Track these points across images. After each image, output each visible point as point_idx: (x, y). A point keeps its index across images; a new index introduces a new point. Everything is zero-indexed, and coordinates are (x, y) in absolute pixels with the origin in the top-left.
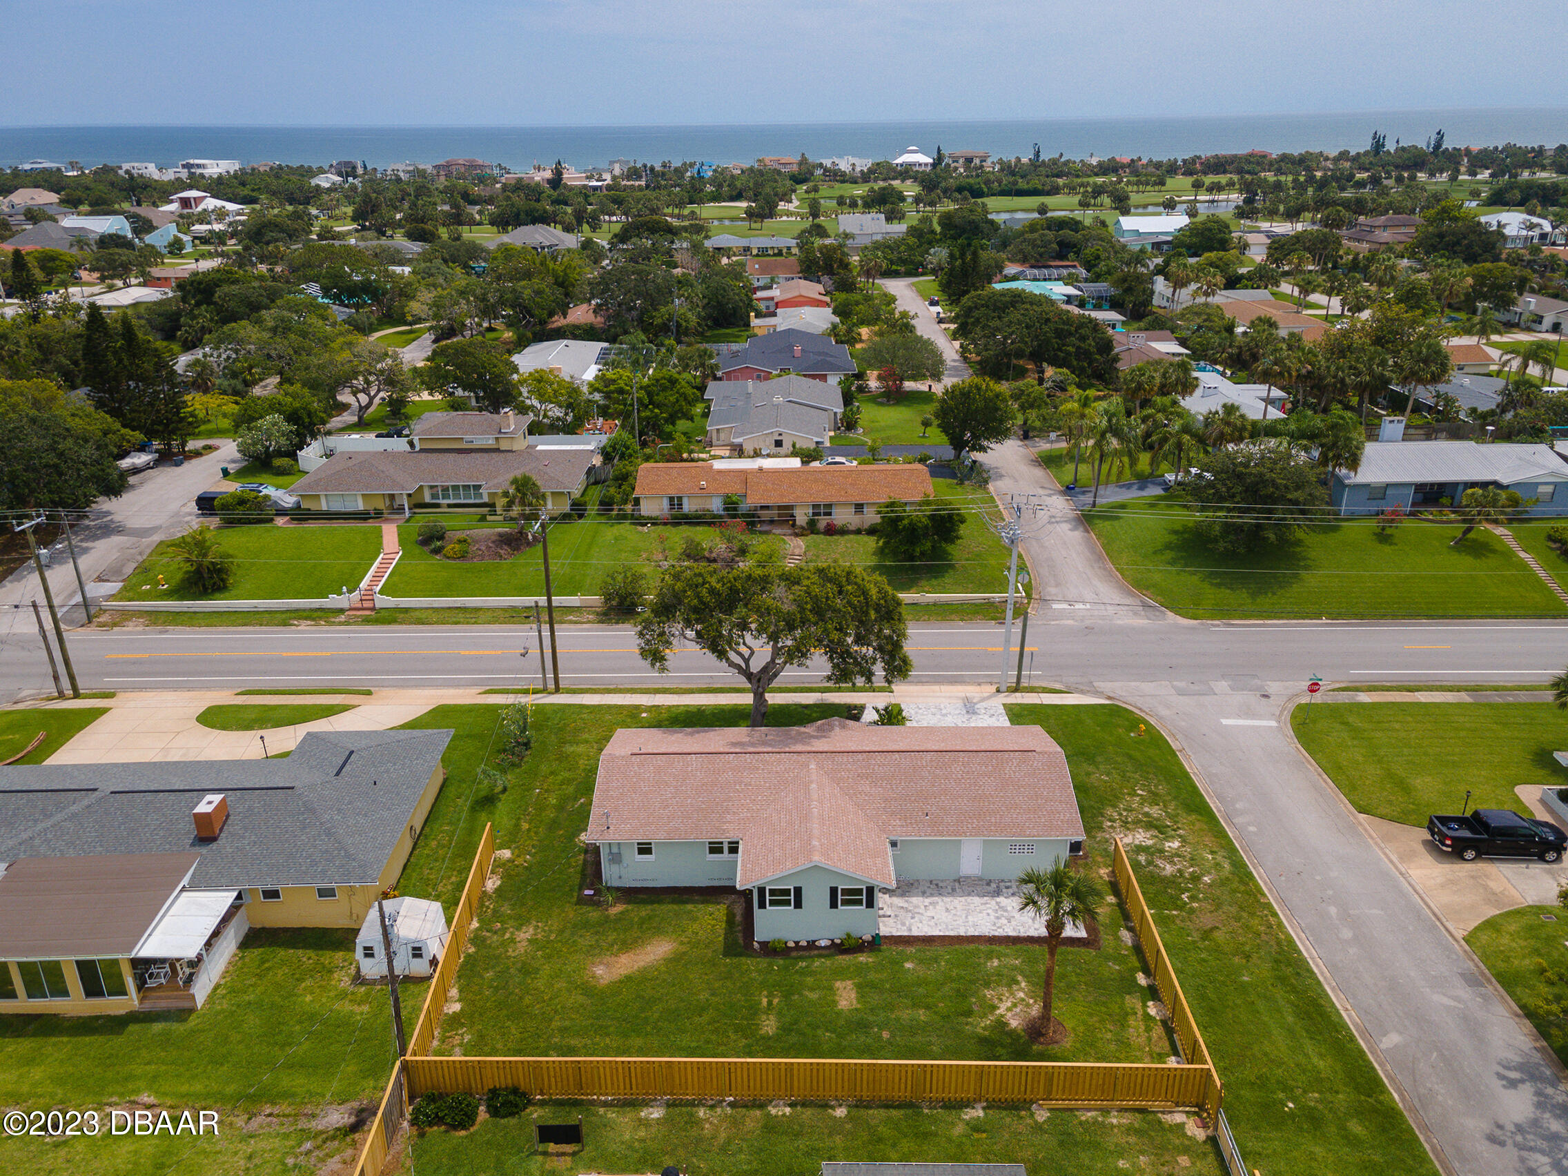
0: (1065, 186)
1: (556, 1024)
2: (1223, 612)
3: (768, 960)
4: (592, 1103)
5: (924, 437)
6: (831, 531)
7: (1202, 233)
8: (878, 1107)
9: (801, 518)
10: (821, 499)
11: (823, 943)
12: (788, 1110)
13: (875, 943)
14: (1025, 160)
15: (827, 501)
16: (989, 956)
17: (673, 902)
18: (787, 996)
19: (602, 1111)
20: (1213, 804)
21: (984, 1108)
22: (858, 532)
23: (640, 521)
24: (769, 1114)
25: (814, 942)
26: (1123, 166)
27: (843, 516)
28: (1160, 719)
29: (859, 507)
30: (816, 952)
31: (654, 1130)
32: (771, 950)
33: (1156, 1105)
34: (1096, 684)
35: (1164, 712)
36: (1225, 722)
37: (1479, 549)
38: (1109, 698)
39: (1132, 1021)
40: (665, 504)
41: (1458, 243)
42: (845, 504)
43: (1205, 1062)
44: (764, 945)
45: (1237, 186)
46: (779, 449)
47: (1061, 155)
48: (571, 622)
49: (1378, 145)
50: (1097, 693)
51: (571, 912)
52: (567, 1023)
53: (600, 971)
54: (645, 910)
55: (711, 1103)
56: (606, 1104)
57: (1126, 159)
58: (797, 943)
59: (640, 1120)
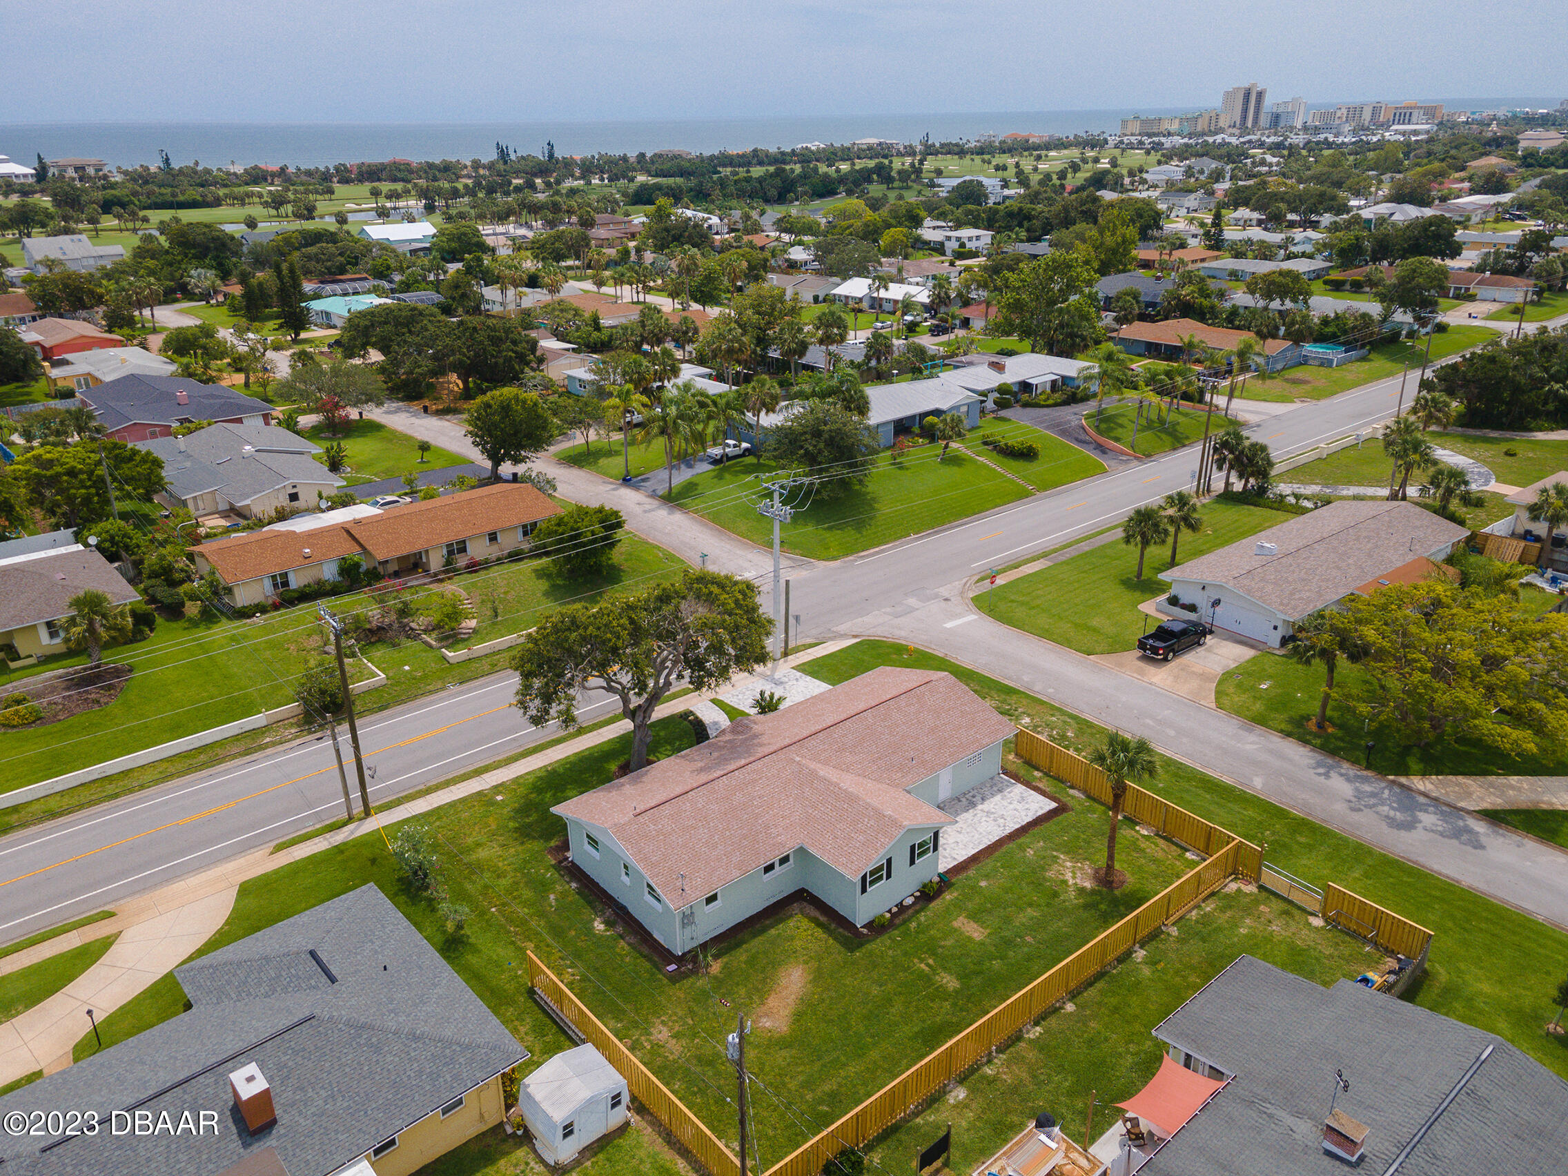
0: (226, 196)
1: (793, 1085)
2: (849, 550)
3: (886, 936)
4: (905, 1120)
5: (422, 462)
6: (474, 567)
7: (459, 238)
8: (1086, 989)
9: (436, 561)
10: (453, 537)
11: (910, 901)
12: (1038, 1029)
13: (945, 881)
14: (153, 169)
15: (461, 538)
16: (1022, 848)
17: (755, 936)
18: (934, 954)
19: (919, 1120)
20: (1011, 684)
21: (1141, 947)
22: (499, 561)
23: (244, 613)
24: (1031, 1041)
25: (901, 903)
26: (273, 175)
27: (479, 550)
28: (905, 639)
29: (493, 537)
30: (911, 911)
31: (974, 1106)
32: (877, 927)
33: (1216, 887)
34: (834, 629)
35: (903, 634)
36: (949, 625)
37: (955, 460)
38: (855, 636)
39: (1139, 843)
40: (268, 583)
41: (681, 235)
42: (480, 536)
43: (1234, 839)
44: (869, 926)
45: (413, 193)
46: (295, 504)
47: (197, 164)
48: (273, 744)
49: (503, 154)
50: (843, 636)
51: (679, 992)
52: (801, 1078)
53: (767, 1023)
54: (740, 956)
55: (985, 1060)
56: (916, 1114)
57: (274, 166)
58: (890, 911)
59: (954, 1106)
